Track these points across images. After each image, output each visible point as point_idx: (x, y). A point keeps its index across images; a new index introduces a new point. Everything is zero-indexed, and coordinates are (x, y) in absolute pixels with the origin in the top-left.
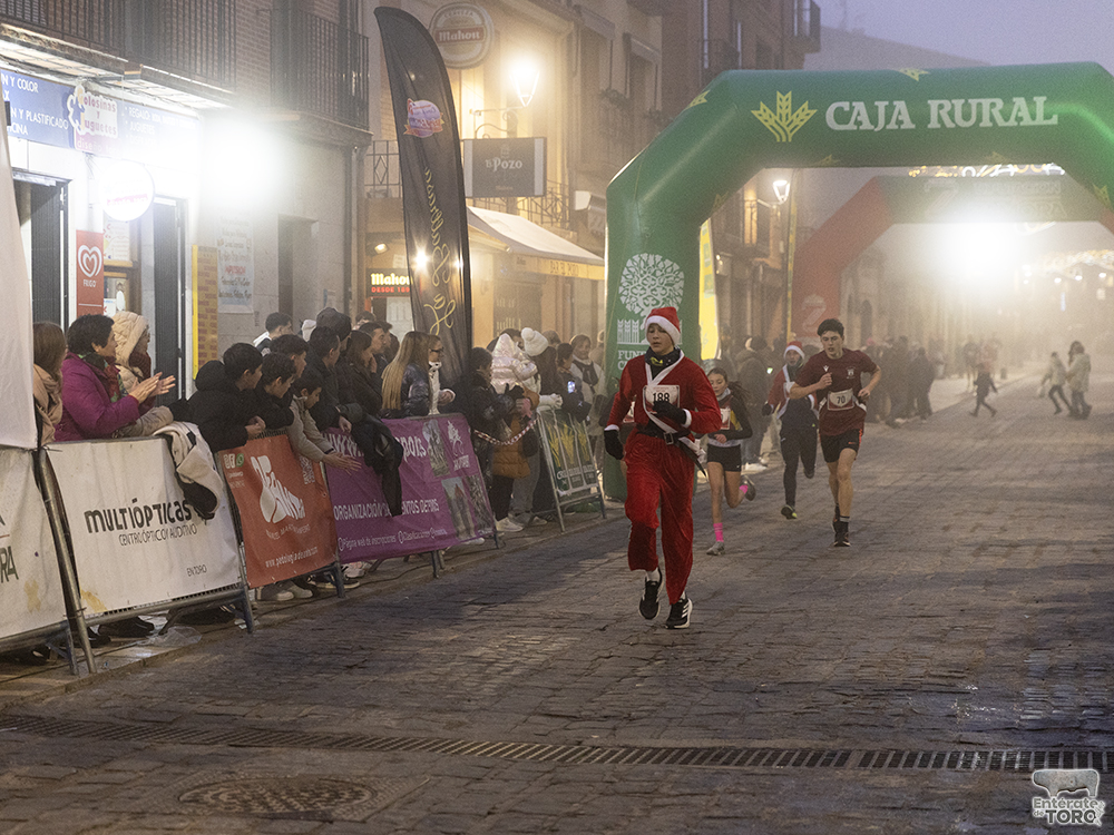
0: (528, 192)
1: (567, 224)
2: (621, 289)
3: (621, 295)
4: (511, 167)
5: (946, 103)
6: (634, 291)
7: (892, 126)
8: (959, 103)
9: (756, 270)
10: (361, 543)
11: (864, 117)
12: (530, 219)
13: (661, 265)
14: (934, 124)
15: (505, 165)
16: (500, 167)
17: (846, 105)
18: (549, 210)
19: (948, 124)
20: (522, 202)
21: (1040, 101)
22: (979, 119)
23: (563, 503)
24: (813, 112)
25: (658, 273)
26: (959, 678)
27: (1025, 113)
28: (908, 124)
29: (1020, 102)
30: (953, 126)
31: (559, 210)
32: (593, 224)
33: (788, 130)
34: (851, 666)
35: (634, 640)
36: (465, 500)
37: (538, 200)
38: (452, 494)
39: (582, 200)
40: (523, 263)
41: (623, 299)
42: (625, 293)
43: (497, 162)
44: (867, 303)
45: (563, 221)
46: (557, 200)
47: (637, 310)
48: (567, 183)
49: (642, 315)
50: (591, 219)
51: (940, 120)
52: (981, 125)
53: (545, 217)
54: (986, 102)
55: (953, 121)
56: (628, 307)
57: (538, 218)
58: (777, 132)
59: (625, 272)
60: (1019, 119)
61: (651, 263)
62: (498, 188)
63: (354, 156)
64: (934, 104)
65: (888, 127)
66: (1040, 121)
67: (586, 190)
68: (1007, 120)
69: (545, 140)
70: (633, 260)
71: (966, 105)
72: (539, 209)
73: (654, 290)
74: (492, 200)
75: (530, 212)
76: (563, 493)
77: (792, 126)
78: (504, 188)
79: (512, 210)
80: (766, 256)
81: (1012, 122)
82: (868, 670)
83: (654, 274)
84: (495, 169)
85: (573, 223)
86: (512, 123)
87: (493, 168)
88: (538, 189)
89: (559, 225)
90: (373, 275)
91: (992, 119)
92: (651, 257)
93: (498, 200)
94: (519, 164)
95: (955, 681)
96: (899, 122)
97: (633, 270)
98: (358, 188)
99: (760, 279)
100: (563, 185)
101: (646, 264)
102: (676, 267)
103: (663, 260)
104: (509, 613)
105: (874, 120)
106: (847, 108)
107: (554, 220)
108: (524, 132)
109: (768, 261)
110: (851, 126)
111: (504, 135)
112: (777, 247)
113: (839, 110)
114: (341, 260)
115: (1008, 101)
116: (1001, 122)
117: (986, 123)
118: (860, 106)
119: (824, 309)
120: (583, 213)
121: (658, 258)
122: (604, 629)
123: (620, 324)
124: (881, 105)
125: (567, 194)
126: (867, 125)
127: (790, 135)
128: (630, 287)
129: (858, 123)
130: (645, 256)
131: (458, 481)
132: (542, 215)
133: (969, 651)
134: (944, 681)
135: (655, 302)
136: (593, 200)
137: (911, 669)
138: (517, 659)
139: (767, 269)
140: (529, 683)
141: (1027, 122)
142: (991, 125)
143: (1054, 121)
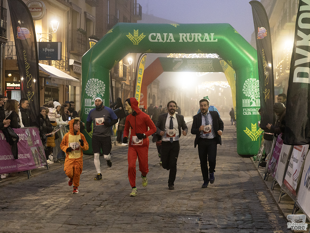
0: (56, 58)
1: (67, 69)
2: (86, 89)
3: (86, 91)
4: (51, 51)
5: (185, 34)
6: (90, 90)
7: (169, 41)
8: (188, 34)
9: (122, 85)
10: (5, 168)
11: (160, 38)
12: (56, 67)
13: (98, 82)
14: (181, 41)
15: (49, 50)
16: (47, 51)
17: (155, 34)
18: (62, 65)
19: (185, 41)
20: (53, 62)
21: (212, 34)
22: (194, 39)
24: (145, 36)
25: (97, 84)
27: (208, 38)
28: (173, 41)
29: (206, 34)
30: (187, 41)
31: (65, 65)
32: (75, 69)
33: (137, 41)
34: (163, 207)
35: (93, 199)
36: (38, 154)
37: (58, 62)
38: (34, 152)
39: (72, 62)
40: (54, 80)
41: (86, 92)
42: (87, 90)
43: (46, 49)
44: (154, 95)
45: (66, 69)
46: (64, 61)
48: (67, 57)
49: (92, 97)
50: (74, 68)
51: (183, 39)
52: (195, 41)
53: (60, 67)
54: (196, 34)
55: (187, 40)
56: (88, 95)
57: (58, 67)
58: (134, 42)
59: (87, 84)
60: (206, 40)
61: (95, 81)
62: (46, 57)
63: (2, 46)
64: (181, 35)
65: (167, 41)
66: (212, 40)
67: (72, 59)
68: (202, 40)
69: (61, 43)
70: (90, 80)
71: (191, 35)
72: (58, 64)
73: (96, 89)
74: (44, 61)
75: (56, 65)
77: (138, 40)
78: (48, 57)
79: (50, 64)
80: (125, 81)
81: (204, 41)
82: (168, 208)
83: (96, 85)
84: (46, 51)
85: (69, 69)
86: (51, 37)
87: (45, 51)
88: (59, 58)
89: (65, 69)
90: (7, 83)
91: (198, 39)
92: (95, 79)
93: (46, 61)
94: (53, 50)
95: (196, 212)
96: (170, 40)
97: (90, 83)
98: (3, 56)
99: (124, 88)
100: (66, 57)
101: (94, 81)
102: (103, 83)
103: (99, 80)
104: (53, 190)
105: (163, 39)
106: (155, 35)
107: (63, 68)
108: (54, 40)
109: (126, 82)
110: (156, 41)
111: (48, 41)
112: (129, 78)
113: (152, 36)
115: (203, 34)
116: (201, 41)
117: (196, 41)
118: (159, 35)
119: (143, 97)
120: (72, 66)
121: (97, 80)
122: (84, 195)
123: (86, 100)
124: (165, 34)
125: (67, 60)
126: (161, 40)
127: (138, 43)
128: (89, 89)
129: (158, 40)
130: (93, 79)
131: (36, 148)
132: (59, 66)
133: (198, 202)
134: (192, 212)
135: (96, 93)
136: (75, 62)
137: (182, 208)
138: (57, 205)
139: (125, 85)
140: (61, 213)
141: (208, 41)
142: (198, 41)
143: (216, 41)
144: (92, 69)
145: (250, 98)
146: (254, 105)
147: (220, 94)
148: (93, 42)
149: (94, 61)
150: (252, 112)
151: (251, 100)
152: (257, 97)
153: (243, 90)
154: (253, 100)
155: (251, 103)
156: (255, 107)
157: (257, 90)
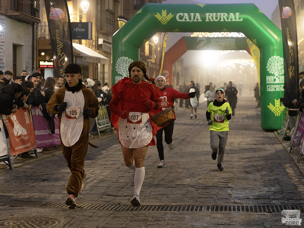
0: (86, 38)
1: (96, 48)
2: (116, 67)
3: (116, 69)
4: (82, 31)
6: (120, 68)
7: (195, 20)
9: (148, 63)
10: (43, 142)
11: (187, 18)
12: (86, 46)
13: (128, 60)
14: (207, 20)
15: (80, 30)
16: (78, 31)
18: (91, 44)
19: (212, 20)
20: (83, 41)
23: (100, 130)
24: (173, 16)
25: (127, 63)
26: (228, 183)
28: (200, 20)
30: (213, 21)
31: (94, 44)
32: (104, 48)
33: (165, 21)
34: (196, 179)
35: (129, 171)
37: (88, 41)
39: (101, 41)
40: (85, 59)
41: (117, 70)
42: (118, 68)
43: (77, 29)
44: (178, 73)
45: (95, 48)
46: (93, 41)
47: (121, 73)
48: (96, 36)
49: (122, 75)
50: (103, 47)
51: (209, 19)
52: (221, 21)
53: (90, 46)
55: (213, 19)
56: (118, 72)
57: (88, 46)
58: (162, 21)
59: (118, 62)
60: (231, 19)
61: (125, 59)
62: (78, 37)
63: (35, 26)
65: (194, 21)
66: (237, 20)
67: (101, 38)
69: (92, 23)
70: (120, 59)
72: (89, 43)
73: (126, 67)
74: (75, 40)
75: (86, 44)
76: (100, 127)
77: (166, 20)
78: (79, 37)
79: (80, 43)
80: (151, 59)
81: (230, 20)
82: (201, 180)
83: (126, 63)
84: (77, 31)
85: (98, 47)
86: (81, 17)
87: (76, 31)
88: (89, 37)
89: (94, 48)
90: (40, 62)
92: (125, 58)
93: (77, 40)
94: (84, 30)
95: (227, 184)
96: (197, 19)
97: (120, 61)
98: (36, 36)
99: (150, 65)
100: (95, 36)
101: (124, 60)
102: (132, 61)
103: (129, 59)
104: (89, 163)
105: (190, 19)
106: (182, 15)
107: (93, 47)
108: (84, 20)
109: (152, 60)
110: (183, 20)
111: (78, 21)
112: (154, 56)
113: (180, 15)
114: (31, 57)
116: (226, 20)
117: (222, 20)
118: (186, 14)
119: (168, 74)
120: (101, 45)
121: (127, 58)
122: (119, 168)
123: (116, 77)
124: (192, 14)
125: (96, 39)
126: (188, 20)
127: (166, 23)
128: (119, 67)
129: (185, 19)
130: (123, 57)
132: (89, 45)
133: (229, 175)
134: (224, 184)
135: (126, 71)
136: (104, 41)
137: (214, 180)
138: (94, 177)
139: (151, 63)
140: (100, 185)
141: (234, 20)
142: (223, 21)
143: (241, 20)
144: (122, 48)
145: (273, 75)
146: (277, 81)
147: (240, 72)
148: (122, 22)
149: (124, 40)
150: (275, 89)
151: (275, 77)
152: (280, 74)
153: (267, 67)
154: (277, 77)
155: (275, 80)
156: (278, 84)
157: (280, 67)
